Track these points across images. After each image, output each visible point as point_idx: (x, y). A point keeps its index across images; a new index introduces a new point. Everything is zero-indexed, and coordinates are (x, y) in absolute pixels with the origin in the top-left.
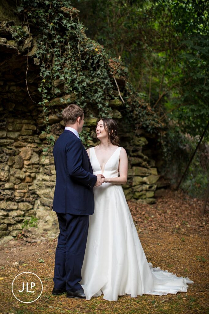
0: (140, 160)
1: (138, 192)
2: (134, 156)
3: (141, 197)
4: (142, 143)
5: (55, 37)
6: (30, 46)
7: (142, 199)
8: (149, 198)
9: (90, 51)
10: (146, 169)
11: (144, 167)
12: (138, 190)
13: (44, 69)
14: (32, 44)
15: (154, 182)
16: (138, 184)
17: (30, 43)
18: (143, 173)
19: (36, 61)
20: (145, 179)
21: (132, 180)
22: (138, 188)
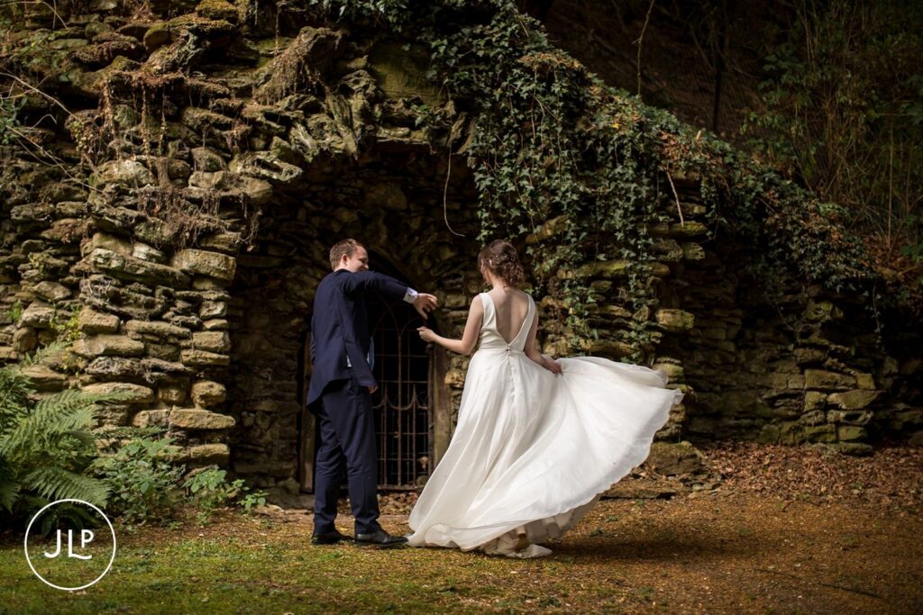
0: (817, 354)
1: (810, 425)
2: (804, 346)
3: (822, 438)
4: (824, 316)
5: (507, 114)
6: (459, 136)
7: (825, 442)
8: (848, 441)
9: (600, 131)
10: (837, 376)
11: (830, 369)
12: (809, 421)
13: (481, 176)
14: (462, 132)
15: (860, 405)
16: (813, 407)
17: (460, 130)
18: (827, 383)
19: (471, 162)
20: (833, 397)
21: (803, 399)
22: (809, 417)
